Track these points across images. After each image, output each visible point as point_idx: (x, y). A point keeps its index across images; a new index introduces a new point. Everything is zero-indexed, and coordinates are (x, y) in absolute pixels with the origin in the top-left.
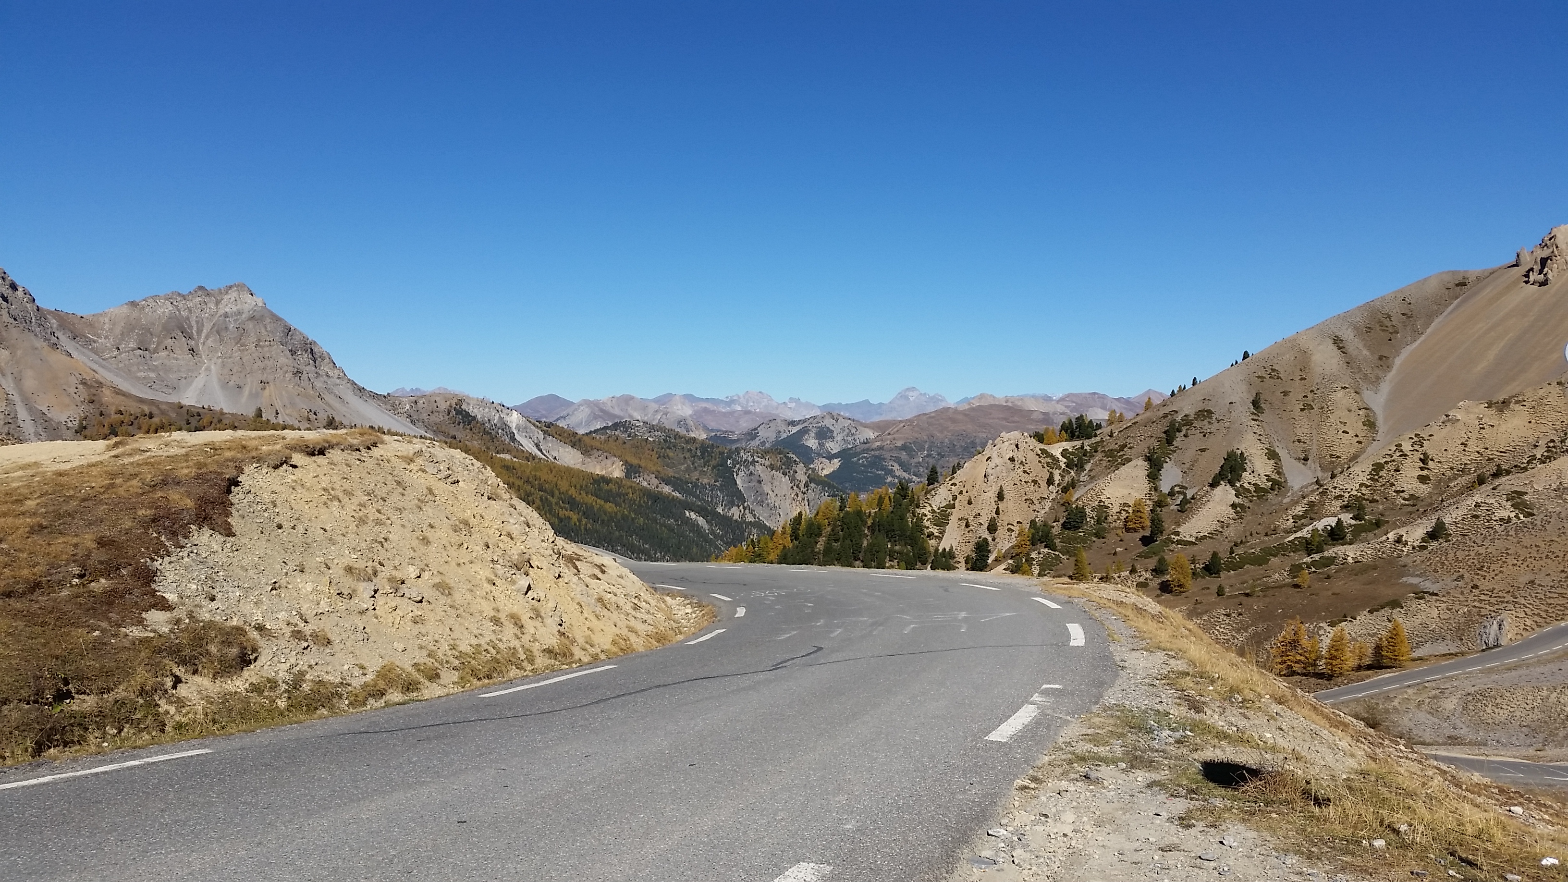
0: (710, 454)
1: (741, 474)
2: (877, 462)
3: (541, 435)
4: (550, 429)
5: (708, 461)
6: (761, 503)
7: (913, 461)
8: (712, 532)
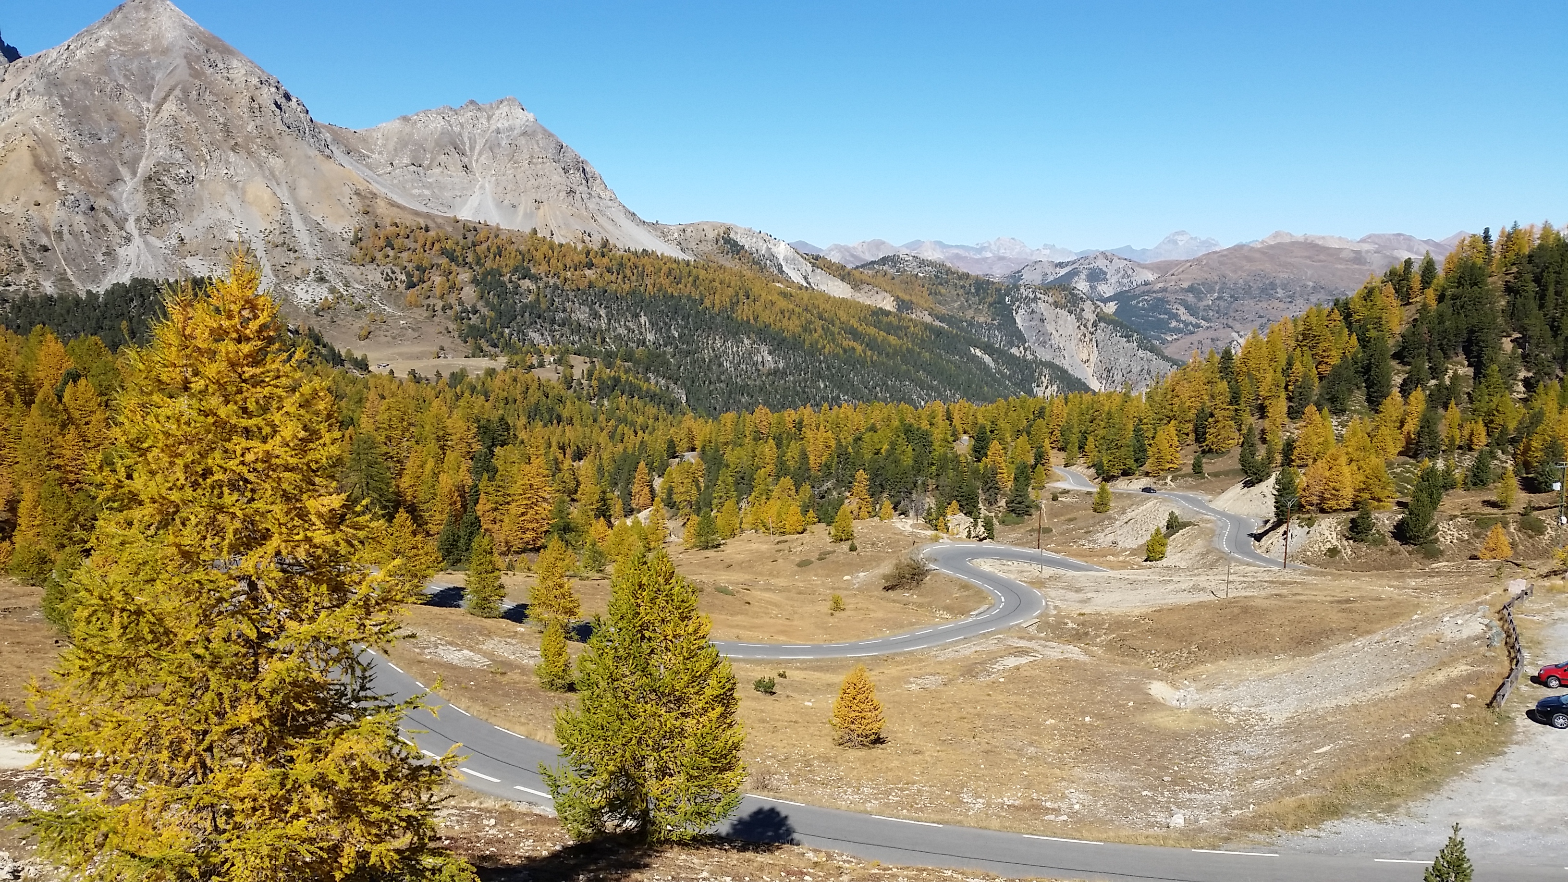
0: (985, 291)
1: (1021, 311)
2: (1159, 305)
3: (809, 268)
4: (817, 261)
5: (984, 298)
6: (1043, 344)
7: (1202, 304)
8: (999, 372)
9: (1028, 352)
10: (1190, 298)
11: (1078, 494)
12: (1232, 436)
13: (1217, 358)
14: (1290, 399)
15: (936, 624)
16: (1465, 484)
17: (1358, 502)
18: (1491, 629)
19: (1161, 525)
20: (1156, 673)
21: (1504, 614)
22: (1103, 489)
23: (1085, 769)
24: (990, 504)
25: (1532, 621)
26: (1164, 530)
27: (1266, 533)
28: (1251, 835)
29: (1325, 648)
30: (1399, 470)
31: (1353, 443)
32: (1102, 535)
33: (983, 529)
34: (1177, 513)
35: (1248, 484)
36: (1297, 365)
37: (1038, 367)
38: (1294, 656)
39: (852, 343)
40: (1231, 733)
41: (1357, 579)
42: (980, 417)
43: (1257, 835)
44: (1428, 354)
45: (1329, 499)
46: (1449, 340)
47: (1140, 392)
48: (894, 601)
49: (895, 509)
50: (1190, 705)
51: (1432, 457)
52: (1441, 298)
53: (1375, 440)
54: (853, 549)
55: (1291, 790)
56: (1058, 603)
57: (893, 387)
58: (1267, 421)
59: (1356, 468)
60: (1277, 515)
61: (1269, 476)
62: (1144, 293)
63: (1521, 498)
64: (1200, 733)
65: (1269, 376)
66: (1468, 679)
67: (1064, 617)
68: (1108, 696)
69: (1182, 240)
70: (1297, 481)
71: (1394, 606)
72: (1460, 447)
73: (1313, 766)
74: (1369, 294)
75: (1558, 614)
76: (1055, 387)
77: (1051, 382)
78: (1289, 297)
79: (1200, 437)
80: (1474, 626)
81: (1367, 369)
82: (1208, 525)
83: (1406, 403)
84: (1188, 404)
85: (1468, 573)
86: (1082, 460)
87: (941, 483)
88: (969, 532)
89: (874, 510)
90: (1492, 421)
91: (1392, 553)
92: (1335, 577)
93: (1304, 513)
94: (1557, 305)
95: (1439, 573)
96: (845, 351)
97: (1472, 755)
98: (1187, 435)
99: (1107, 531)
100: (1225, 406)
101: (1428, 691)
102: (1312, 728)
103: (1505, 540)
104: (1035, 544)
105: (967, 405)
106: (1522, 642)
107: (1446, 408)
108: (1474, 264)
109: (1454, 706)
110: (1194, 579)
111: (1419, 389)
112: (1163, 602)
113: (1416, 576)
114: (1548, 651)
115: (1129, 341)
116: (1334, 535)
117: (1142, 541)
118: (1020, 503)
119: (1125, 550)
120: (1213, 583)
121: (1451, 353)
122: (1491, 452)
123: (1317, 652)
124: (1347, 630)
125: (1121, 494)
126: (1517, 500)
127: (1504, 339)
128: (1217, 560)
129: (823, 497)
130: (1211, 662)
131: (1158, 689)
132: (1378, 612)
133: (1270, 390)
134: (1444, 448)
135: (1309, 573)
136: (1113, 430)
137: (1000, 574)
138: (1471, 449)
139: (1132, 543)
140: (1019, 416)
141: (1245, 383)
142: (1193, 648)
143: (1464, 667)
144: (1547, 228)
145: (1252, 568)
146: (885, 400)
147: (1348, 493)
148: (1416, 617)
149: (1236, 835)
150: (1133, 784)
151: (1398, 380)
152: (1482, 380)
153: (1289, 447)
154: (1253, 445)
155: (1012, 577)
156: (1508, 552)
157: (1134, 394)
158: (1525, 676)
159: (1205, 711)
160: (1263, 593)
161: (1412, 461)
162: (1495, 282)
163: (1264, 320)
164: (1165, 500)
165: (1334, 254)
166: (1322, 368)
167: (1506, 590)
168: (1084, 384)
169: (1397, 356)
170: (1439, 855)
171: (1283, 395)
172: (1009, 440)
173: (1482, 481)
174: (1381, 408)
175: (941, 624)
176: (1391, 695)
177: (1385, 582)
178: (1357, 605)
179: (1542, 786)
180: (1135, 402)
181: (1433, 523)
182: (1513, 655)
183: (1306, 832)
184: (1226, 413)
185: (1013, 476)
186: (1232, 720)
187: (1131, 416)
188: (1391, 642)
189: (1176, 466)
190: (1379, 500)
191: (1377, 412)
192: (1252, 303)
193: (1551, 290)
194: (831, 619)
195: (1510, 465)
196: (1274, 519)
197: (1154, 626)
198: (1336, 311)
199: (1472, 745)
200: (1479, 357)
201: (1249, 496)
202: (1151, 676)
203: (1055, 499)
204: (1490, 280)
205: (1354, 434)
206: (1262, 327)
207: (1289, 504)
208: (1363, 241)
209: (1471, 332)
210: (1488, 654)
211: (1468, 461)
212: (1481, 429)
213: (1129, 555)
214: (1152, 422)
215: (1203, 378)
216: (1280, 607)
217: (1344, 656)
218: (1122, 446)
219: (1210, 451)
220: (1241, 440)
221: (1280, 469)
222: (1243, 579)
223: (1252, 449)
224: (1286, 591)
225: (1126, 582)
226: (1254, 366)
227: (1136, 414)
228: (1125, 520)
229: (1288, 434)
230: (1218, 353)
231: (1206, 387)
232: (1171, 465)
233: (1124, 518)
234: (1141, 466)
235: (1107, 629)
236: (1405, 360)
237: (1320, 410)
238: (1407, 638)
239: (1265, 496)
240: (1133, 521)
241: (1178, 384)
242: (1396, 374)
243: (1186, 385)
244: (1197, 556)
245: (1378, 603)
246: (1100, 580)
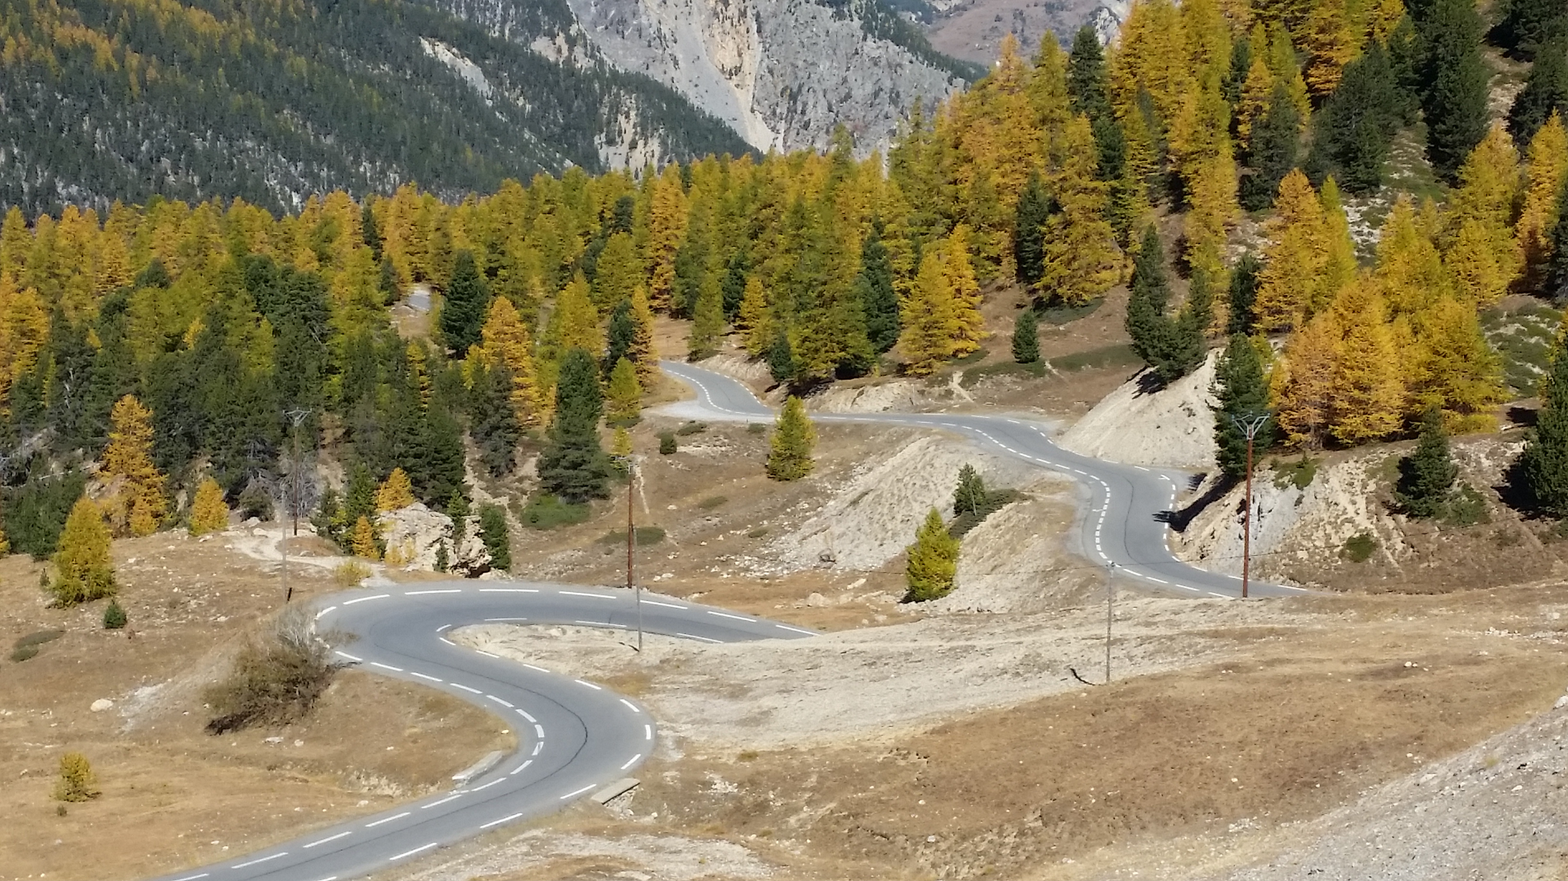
6: (618, 26)
8: (505, 106)
9: (579, 51)
11: (728, 432)
12: (1106, 260)
13: (1062, 55)
14: (1243, 158)
15: (362, 815)
17: (1416, 417)
19: (941, 504)
22: (791, 419)
24: (496, 472)
26: (948, 517)
27: (1197, 508)
29: (1350, 795)
30: (1510, 329)
31: (1399, 265)
32: (793, 540)
33: (478, 544)
34: (979, 468)
35: (1151, 385)
36: (1258, 70)
37: (606, 88)
38: (1275, 822)
39: (81, 34)
41: (1419, 613)
42: (456, 230)
47: (876, 152)
48: (240, 761)
49: (232, 500)
53: (1451, 255)
54: (115, 620)
56: (687, 730)
57: (209, 156)
58: (1189, 217)
59: (1407, 330)
60: (1222, 459)
61: (1198, 359)
65: (1191, 100)
67: (704, 766)
70: (1268, 370)
71: (1511, 676)
76: (655, 145)
77: (644, 130)
79: (1028, 266)
81: (1427, 74)
82: (1058, 497)
83: (1525, 157)
84: (996, 179)
86: (734, 341)
87: (358, 423)
88: (442, 555)
89: (172, 508)
91: (1503, 540)
92: (1369, 612)
93: (1286, 451)
96: (64, 56)
98: (997, 261)
99: (805, 530)
100: (1085, 182)
104: (620, 574)
105: (419, 200)
110: (1028, 639)
111: (1556, 119)
112: (953, 706)
113: (1560, 596)
115: (841, 16)
116: (1362, 503)
117: (895, 549)
118: (575, 466)
119: (854, 575)
120: (1074, 648)
123: (1331, 805)
124: (1400, 745)
125: (838, 428)
128: (1082, 587)
129: (20, 479)
130: (1077, 854)
132: (1472, 695)
133: (1194, 137)
135: (1303, 604)
136: (810, 257)
137: (531, 664)
139: (872, 555)
140: (563, 226)
141: (1133, 120)
142: (1031, 821)
145: (1165, 603)
146: (187, 193)
147: (1391, 394)
148: (1564, 699)
151: (1504, 98)
153: (1246, 282)
154: (1158, 282)
155: (563, 668)
157: (859, 157)
160: (1197, 664)
161: (1542, 304)
164: (948, 437)
166: (1318, 74)
168: (730, 134)
171: (1227, 148)
172: (539, 292)
174: (1464, 173)
175: (374, 814)
177: (1487, 615)
178: (1422, 679)
180: (863, 179)
184: (1090, 201)
185: (553, 392)
187: (854, 218)
188: (1507, 769)
189: (971, 346)
190: (1466, 409)
191: (1455, 183)
194: (60, 827)
196: (1214, 472)
197: (933, 771)
201: (1152, 414)
203: (668, 448)
205: (1402, 241)
207: (1251, 431)
213: (863, 589)
214: (909, 230)
215: (1029, 110)
216: (1237, 697)
217: (1395, 811)
218: (833, 299)
219: (1055, 301)
220: (1130, 271)
221: (1226, 340)
222: (1144, 631)
223: (1156, 291)
224: (1248, 655)
225: (858, 661)
226: (1152, 74)
227: (866, 212)
228: (850, 497)
229: (1242, 249)
230: (1065, 42)
231: (1038, 134)
232: (960, 344)
233: (848, 491)
234: (885, 350)
235: (813, 789)
236: (1521, 46)
237: (1316, 184)
238: (1543, 755)
239: (1191, 413)
240: (869, 497)
241: (968, 126)
242: (1498, 83)
243: (989, 130)
244: (1031, 579)
245: (1474, 670)
246: (792, 660)
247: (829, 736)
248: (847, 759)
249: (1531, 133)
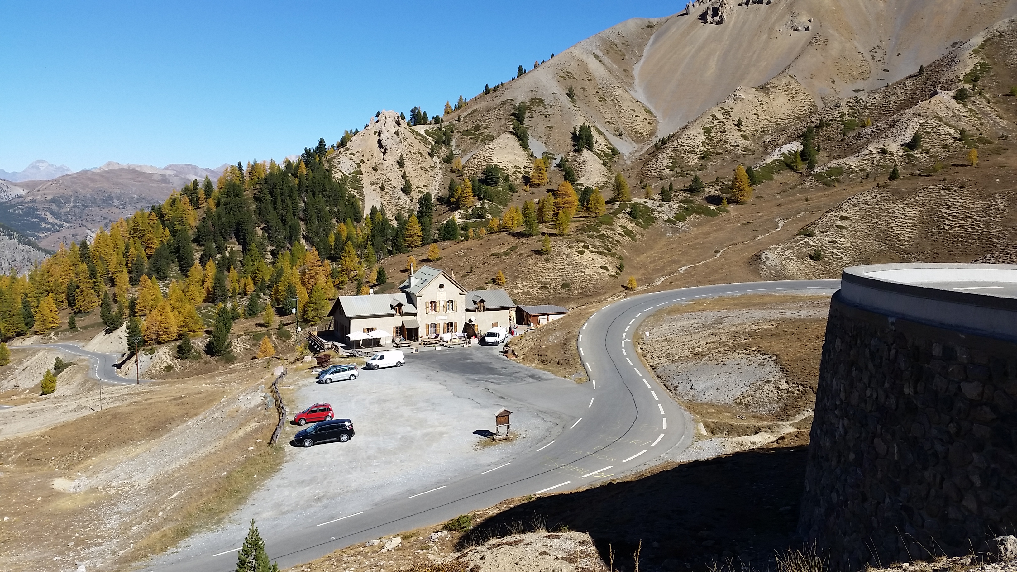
7: (63, 211)
10: (54, 207)
12: (93, 300)
13: (77, 247)
14: (130, 272)
16: (245, 315)
17: (181, 334)
18: (266, 398)
19: (50, 368)
20: (56, 472)
21: (273, 388)
22: (3, 349)
23: (7, 556)
25: (288, 389)
26: (53, 371)
27: (124, 362)
28: (133, 564)
29: (170, 430)
30: (204, 311)
31: (174, 297)
32: (6, 382)
34: (61, 357)
35: (108, 332)
36: (132, 250)
38: (150, 440)
40: (113, 501)
41: (185, 383)
43: (137, 563)
44: (214, 239)
45: (162, 335)
46: (225, 230)
47: (24, 275)
50: (84, 488)
51: (224, 301)
52: (218, 204)
53: (187, 294)
55: (156, 527)
58: (116, 288)
59: (177, 313)
60: (130, 349)
61: (121, 324)
62: (18, 204)
63: (277, 320)
64: (92, 506)
65: (114, 258)
66: (256, 431)
68: (21, 498)
69: (42, 166)
70: (141, 325)
71: (210, 396)
72: (239, 294)
73: (169, 508)
74: (173, 202)
75: (301, 383)
78: (122, 205)
79: (71, 303)
80: (258, 399)
81: (177, 250)
82: (84, 363)
83: (204, 270)
84: (60, 280)
85: (252, 368)
90: (256, 277)
91: (206, 363)
92: (172, 384)
93: (147, 346)
94: (283, 207)
95: (235, 371)
97: (263, 475)
98: (62, 302)
99: (9, 379)
100: (86, 280)
101: (235, 443)
102: (166, 484)
103: (270, 345)
106: (284, 402)
107: (228, 270)
108: (235, 183)
109: (250, 449)
110: (77, 401)
111: (211, 260)
112: (57, 422)
113: (221, 374)
114: (298, 404)
115: (11, 239)
116: (168, 357)
117: (37, 382)
119: (25, 390)
120: (91, 402)
121: (228, 237)
122: (257, 295)
123: (165, 434)
124: (182, 416)
125: (17, 350)
126: (275, 321)
127: (257, 228)
128: (93, 386)
130: (96, 456)
131: (59, 484)
132: (200, 401)
133: (116, 267)
134: (230, 295)
135: (154, 384)
138: (245, 294)
139: (30, 384)
141: (98, 263)
142: (82, 449)
143: (254, 424)
144: (272, 163)
145: (116, 388)
147: (174, 329)
148: (223, 399)
149: (123, 567)
150: (46, 555)
151: (198, 255)
152: (248, 253)
153: (133, 304)
154: (108, 305)
156: (273, 352)
157: (19, 276)
158: (287, 421)
159: (94, 490)
160: (126, 403)
161: (213, 305)
162: (248, 194)
163: (107, 221)
164: (51, 350)
165: (148, 177)
166: (149, 251)
167: (273, 374)
169: (196, 241)
170: (245, 542)
171: (125, 270)
173: (254, 312)
174: (189, 274)
176: (213, 451)
177: (203, 381)
178: (187, 399)
179: (302, 483)
180: (21, 283)
181: (228, 341)
182: (280, 411)
183: (169, 552)
184: (88, 285)
186: (113, 492)
187: (18, 293)
188: (209, 418)
189: (56, 325)
190: (194, 331)
191: (187, 276)
192: (98, 209)
193: (279, 199)
195: (268, 301)
196: (128, 353)
197: (52, 440)
198: (153, 213)
199: (263, 469)
200: (244, 239)
201: (110, 339)
202: (53, 476)
204: (245, 193)
205: (174, 291)
206: (106, 225)
207: (137, 341)
208: (166, 169)
209: (238, 224)
210: (266, 413)
211: (245, 301)
212: (250, 282)
213: (28, 393)
214: (35, 295)
215: (69, 262)
216: (137, 410)
217: (182, 433)
218: (14, 315)
219: (80, 311)
220: (100, 303)
221: (129, 319)
222: (111, 396)
223: (108, 307)
224: (140, 399)
225: (27, 413)
226: (103, 252)
227: (22, 291)
228: (23, 369)
229: (131, 295)
230: (78, 244)
231: (72, 268)
232: (53, 325)
233: (22, 367)
234: (30, 328)
235: (16, 450)
236: (201, 243)
237: (150, 278)
238: (219, 414)
239: (120, 338)
240: (29, 368)
241: (51, 267)
242: (196, 252)
243: (57, 268)
244: (78, 385)
245: (200, 395)
246: (7, 415)
247: (20, 434)
248: (26, 440)
249: (205, 264)
